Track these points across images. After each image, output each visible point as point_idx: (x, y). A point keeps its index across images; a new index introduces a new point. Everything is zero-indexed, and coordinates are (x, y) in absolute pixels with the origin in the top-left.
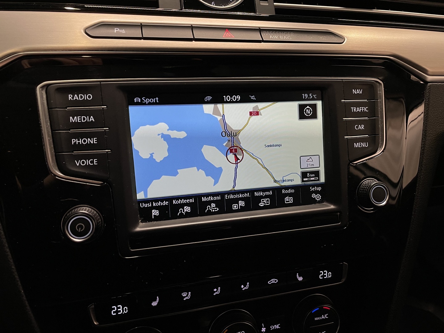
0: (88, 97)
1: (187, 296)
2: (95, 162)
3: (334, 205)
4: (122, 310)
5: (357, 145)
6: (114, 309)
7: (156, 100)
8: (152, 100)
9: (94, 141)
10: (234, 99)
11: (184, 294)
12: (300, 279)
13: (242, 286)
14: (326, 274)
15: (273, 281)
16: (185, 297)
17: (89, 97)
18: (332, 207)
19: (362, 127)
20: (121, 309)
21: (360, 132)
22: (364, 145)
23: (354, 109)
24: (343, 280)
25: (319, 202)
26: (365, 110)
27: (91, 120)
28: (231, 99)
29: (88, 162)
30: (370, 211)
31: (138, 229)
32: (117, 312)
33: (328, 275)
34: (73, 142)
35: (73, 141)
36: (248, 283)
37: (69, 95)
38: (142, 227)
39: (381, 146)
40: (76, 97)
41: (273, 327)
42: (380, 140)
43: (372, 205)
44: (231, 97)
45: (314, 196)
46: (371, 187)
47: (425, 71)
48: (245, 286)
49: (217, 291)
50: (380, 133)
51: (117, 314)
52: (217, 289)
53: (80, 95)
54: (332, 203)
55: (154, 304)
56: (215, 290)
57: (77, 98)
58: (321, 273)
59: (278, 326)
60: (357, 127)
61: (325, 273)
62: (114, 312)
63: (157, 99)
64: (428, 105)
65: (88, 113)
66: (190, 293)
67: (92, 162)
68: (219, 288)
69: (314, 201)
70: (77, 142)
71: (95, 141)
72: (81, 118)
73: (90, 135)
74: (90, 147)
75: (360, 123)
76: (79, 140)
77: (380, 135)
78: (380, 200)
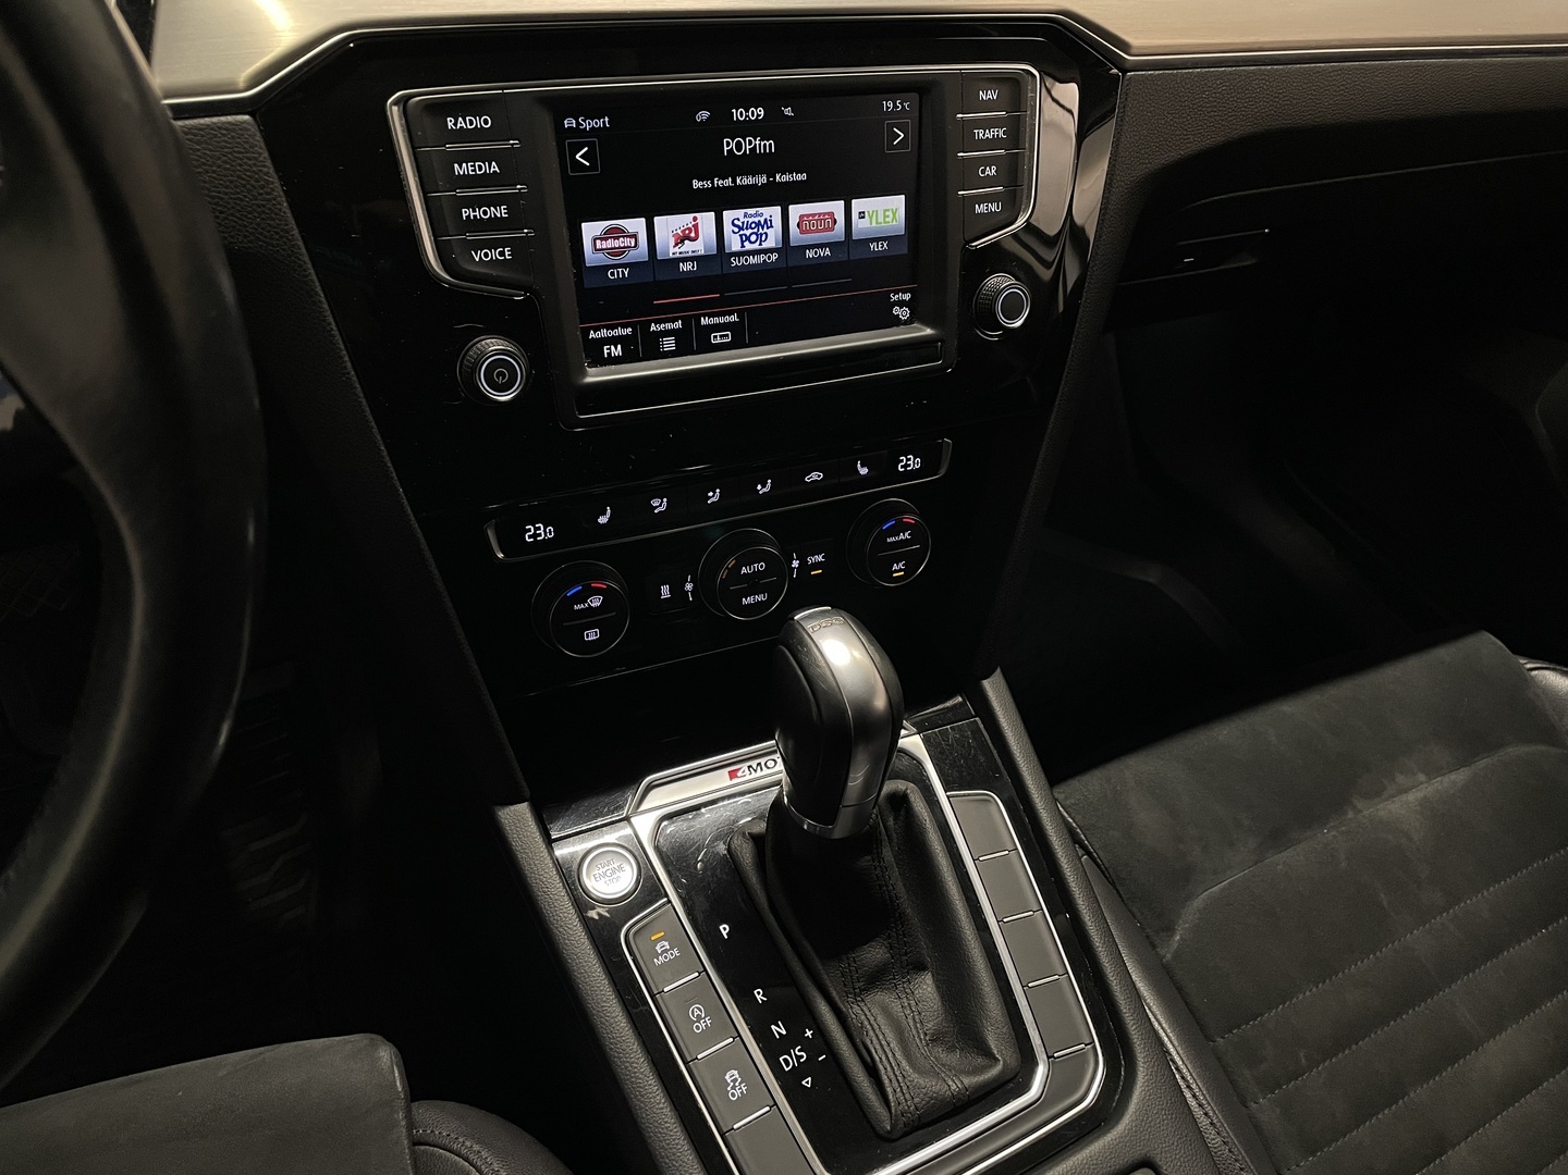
0: (483, 122)
1: (660, 505)
2: (507, 253)
3: (932, 328)
4: (545, 532)
5: (980, 209)
6: (529, 530)
7: (604, 122)
8: (596, 123)
9: (501, 212)
10: (753, 115)
11: (655, 502)
12: (864, 471)
13: (759, 487)
14: (911, 462)
15: (815, 476)
16: (657, 507)
17: (486, 122)
18: (929, 331)
19: (992, 171)
20: (542, 531)
21: (989, 181)
22: (993, 207)
23: (980, 134)
24: (942, 472)
25: (906, 323)
26: (1001, 134)
27: (492, 169)
28: (747, 116)
29: (494, 254)
30: (993, 336)
31: (589, 380)
32: (535, 536)
33: (913, 463)
34: (464, 215)
35: (465, 213)
36: (769, 481)
37: (449, 119)
38: (595, 376)
39: (1025, 209)
40: (461, 123)
41: (811, 560)
42: (1024, 197)
43: (999, 326)
44: (747, 111)
45: (896, 311)
46: (1000, 292)
47: (1124, 46)
48: (764, 486)
49: (714, 497)
50: (1026, 182)
51: (535, 539)
52: (715, 493)
53: (467, 118)
54: (927, 324)
55: (603, 520)
56: (711, 494)
57: (463, 125)
58: (902, 461)
59: (821, 557)
60: (983, 172)
61: (910, 460)
62: (530, 537)
63: (607, 119)
64: (1122, 120)
65: (485, 157)
66: (665, 500)
67: (502, 254)
68: (718, 490)
69: (896, 322)
70: (472, 214)
71: (503, 211)
72: (474, 166)
73: (494, 201)
74: (495, 224)
75: (988, 161)
76: (474, 211)
77: (1025, 187)
78: (1013, 316)
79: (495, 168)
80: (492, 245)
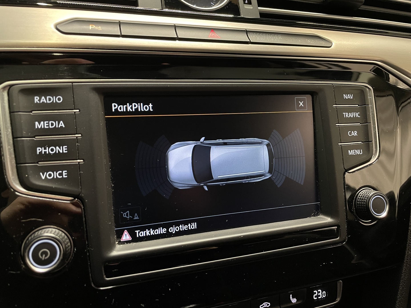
0: (58, 99)
2: (64, 174)
3: (331, 218)
5: (351, 153)
9: (64, 150)
12: (294, 301)
14: (320, 294)
15: (266, 304)
18: (329, 220)
19: (355, 133)
21: (353, 139)
22: (358, 152)
23: (346, 115)
24: (338, 300)
25: (314, 215)
26: (357, 116)
27: (60, 125)
29: (56, 175)
30: (367, 223)
31: (115, 253)
34: (38, 152)
35: (39, 150)
37: (36, 97)
38: (119, 251)
39: (375, 153)
40: (43, 100)
42: (374, 147)
46: (370, 198)
50: (373, 139)
53: (48, 97)
57: (45, 101)
58: (315, 293)
60: (351, 134)
61: (319, 292)
65: (57, 118)
70: (43, 151)
71: (64, 149)
72: (49, 123)
73: (59, 143)
74: (58, 156)
75: (353, 129)
76: (45, 149)
77: (373, 142)
78: (380, 211)
79: (62, 124)
80: (54, 169)
